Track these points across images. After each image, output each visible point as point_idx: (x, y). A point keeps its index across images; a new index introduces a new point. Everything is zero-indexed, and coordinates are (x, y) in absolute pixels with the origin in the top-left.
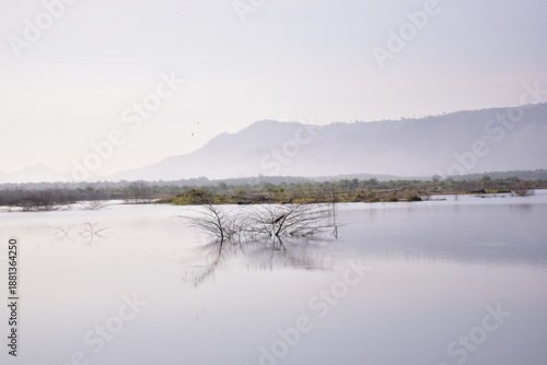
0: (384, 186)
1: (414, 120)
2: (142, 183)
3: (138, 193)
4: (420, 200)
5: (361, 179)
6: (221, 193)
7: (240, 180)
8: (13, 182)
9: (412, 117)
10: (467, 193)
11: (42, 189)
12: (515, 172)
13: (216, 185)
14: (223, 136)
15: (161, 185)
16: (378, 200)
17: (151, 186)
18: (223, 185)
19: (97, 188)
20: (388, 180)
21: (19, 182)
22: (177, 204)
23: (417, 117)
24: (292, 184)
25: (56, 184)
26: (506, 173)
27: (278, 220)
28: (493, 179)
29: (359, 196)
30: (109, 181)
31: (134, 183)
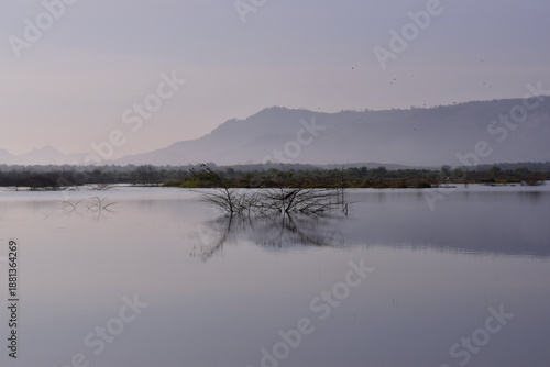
0: (393, 175)
1: (425, 110)
2: (150, 167)
3: (146, 176)
4: (430, 187)
5: (370, 167)
6: (229, 177)
7: (248, 166)
8: (20, 164)
9: (422, 107)
10: (477, 182)
11: (50, 170)
12: (525, 164)
13: (225, 171)
14: (233, 122)
15: (168, 170)
16: (387, 187)
17: (159, 170)
18: (231, 170)
19: (104, 171)
20: (397, 169)
21: (26, 165)
22: (185, 187)
23: (428, 107)
24: (301, 171)
25: (63, 167)
26: (517, 165)
27: (287, 197)
28: (502, 169)
29: (368, 182)
30: (116, 165)
31: (142, 167)
